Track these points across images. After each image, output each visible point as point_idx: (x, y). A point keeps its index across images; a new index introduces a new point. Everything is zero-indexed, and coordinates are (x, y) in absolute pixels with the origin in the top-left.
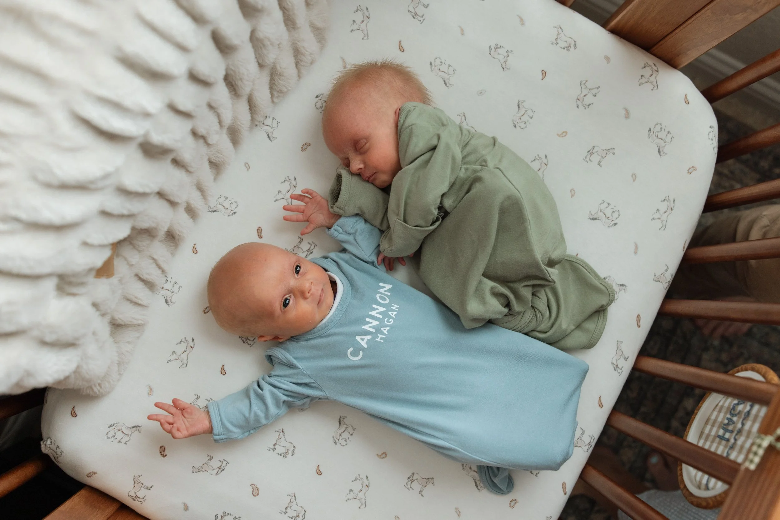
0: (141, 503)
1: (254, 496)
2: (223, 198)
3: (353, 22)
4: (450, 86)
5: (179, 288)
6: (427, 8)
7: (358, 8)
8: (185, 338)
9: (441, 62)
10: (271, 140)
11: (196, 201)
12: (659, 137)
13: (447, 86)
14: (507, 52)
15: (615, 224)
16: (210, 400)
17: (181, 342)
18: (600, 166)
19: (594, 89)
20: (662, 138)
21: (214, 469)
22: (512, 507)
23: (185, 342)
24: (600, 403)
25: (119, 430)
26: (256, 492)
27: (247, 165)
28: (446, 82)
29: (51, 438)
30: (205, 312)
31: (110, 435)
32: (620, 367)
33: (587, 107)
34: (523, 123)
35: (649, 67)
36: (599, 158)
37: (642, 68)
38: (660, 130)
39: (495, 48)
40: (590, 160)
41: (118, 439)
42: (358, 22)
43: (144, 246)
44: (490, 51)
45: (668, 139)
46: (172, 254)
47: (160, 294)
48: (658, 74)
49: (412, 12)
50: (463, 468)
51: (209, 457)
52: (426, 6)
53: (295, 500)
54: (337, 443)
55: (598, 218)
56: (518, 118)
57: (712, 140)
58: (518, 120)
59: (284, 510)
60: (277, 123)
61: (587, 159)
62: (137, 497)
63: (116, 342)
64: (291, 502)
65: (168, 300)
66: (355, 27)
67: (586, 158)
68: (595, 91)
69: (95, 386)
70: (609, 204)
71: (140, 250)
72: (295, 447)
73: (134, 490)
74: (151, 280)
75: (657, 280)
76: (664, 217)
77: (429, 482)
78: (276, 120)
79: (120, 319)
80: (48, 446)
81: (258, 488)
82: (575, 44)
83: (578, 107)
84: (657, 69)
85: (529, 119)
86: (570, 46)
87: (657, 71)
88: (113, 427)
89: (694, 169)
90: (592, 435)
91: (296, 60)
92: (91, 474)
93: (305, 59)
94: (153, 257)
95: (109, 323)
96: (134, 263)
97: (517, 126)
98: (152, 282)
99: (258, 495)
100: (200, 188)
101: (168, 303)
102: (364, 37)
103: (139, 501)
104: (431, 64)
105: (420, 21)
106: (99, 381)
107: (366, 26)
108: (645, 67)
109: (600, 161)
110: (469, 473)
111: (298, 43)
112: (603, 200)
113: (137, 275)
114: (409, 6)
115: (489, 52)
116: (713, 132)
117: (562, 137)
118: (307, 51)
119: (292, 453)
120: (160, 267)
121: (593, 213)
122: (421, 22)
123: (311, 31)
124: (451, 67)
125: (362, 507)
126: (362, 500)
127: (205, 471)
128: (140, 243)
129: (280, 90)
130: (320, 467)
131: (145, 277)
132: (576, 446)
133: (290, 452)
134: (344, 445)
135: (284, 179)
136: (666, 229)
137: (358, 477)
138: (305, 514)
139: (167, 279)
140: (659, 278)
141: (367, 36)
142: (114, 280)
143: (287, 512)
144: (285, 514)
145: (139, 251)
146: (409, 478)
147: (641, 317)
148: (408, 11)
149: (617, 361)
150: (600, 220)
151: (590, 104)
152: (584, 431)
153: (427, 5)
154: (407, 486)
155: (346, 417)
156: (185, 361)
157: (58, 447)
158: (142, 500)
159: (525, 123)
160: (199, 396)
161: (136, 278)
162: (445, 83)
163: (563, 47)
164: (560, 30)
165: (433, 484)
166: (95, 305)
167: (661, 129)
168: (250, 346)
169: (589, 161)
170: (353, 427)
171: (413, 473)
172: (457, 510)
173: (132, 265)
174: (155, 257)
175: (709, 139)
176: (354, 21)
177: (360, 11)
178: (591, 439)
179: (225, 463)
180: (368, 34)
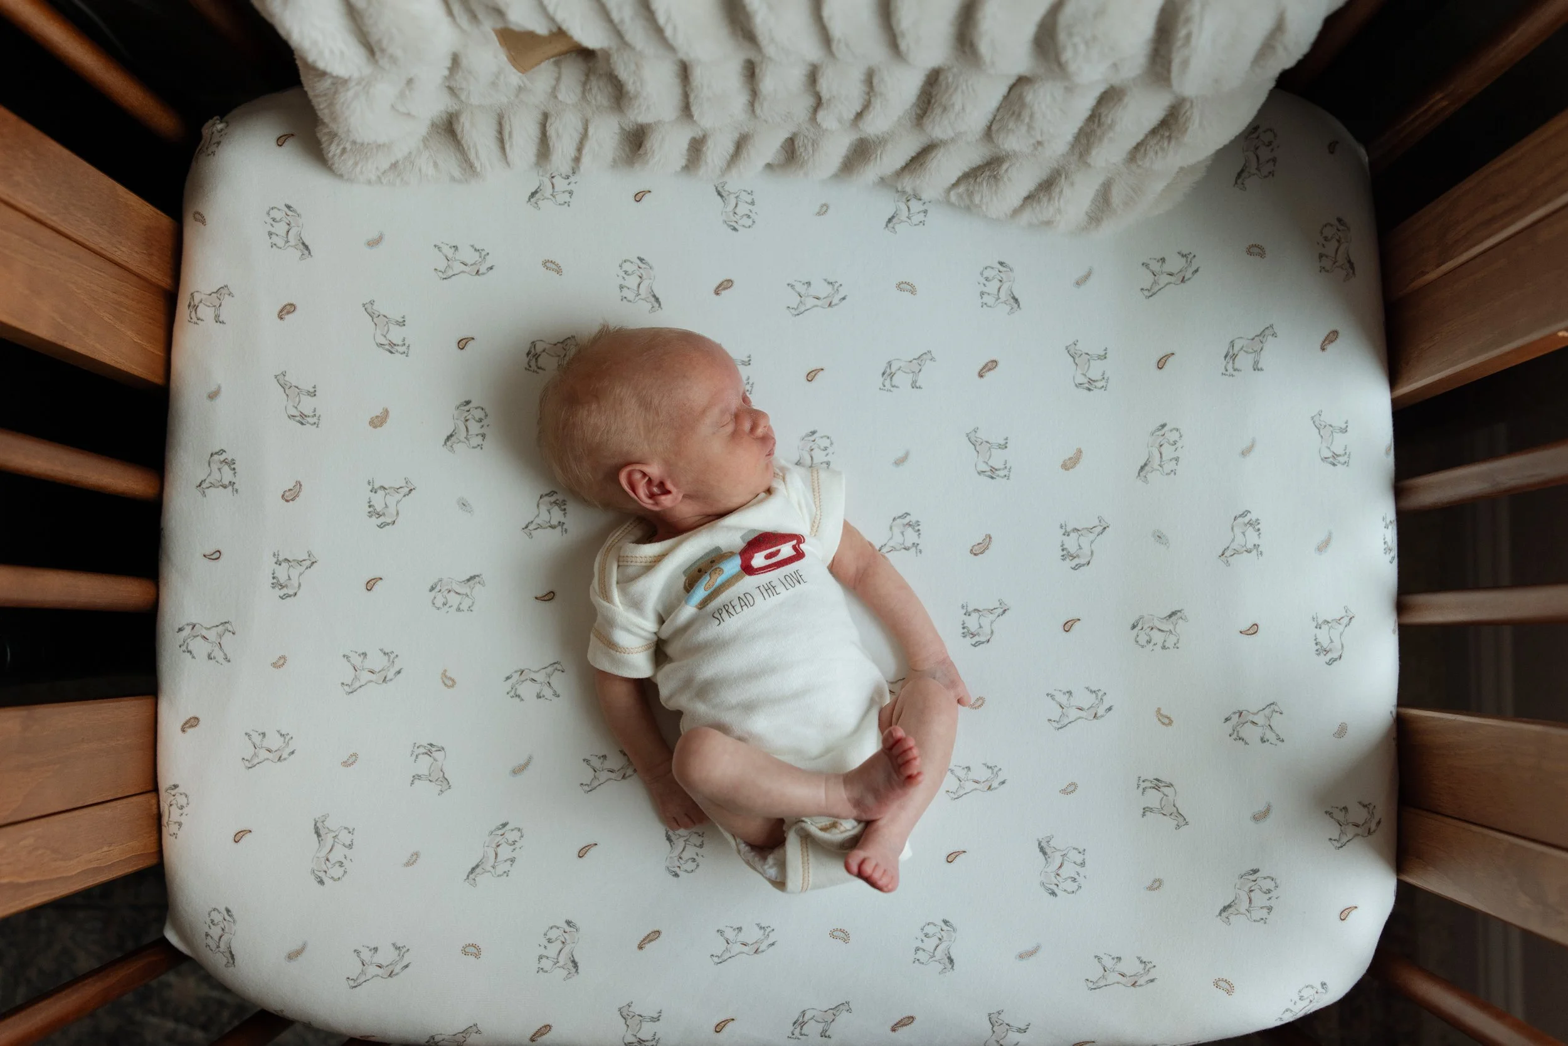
0: (190, 320)
1: (283, 496)
2: (749, 199)
3: (1161, 259)
4: (1143, 478)
5: (566, 202)
6: (1255, 370)
7: (1189, 254)
8: (488, 254)
9: (1175, 443)
10: (887, 226)
11: (717, 151)
12: (1252, 894)
13: (1139, 473)
14: (1256, 546)
15: (1053, 894)
16: (407, 345)
17: (479, 250)
18: (1142, 813)
19: (1275, 732)
20: (1253, 901)
21: (296, 408)
22: (465, 951)
23: (480, 257)
24: (722, 1025)
25: (289, 225)
26: (291, 496)
27: (825, 208)
28: (1147, 468)
29: (227, 126)
30: (547, 264)
31: (274, 213)
32: (805, 1030)
33: (1235, 736)
34: (1148, 638)
35: (1369, 813)
36: (1156, 804)
37: (1360, 803)
38: (1264, 890)
39: (1251, 522)
40: (1144, 789)
41: (273, 230)
42: (1167, 267)
43: (595, 100)
44: (1240, 516)
45: (1257, 914)
46: (614, 161)
47: (541, 178)
48: (1366, 837)
49: (1233, 349)
50: (492, 832)
51: (312, 390)
52: (1256, 368)
53: (307, 568)
54: (433, 592)
55: (1049, 857)
56: (1151, 625)
57: (1301, 998)
58: (1148, 626)
59: (281, 558)
60: (921, 222)
61: (1143, 785)
62: (196, 308)
63: (425, 140)
64: (299, 563)
65: (537, 196)
66: (1155, 266)
67: (1143, 781)
68: (1270, 735)
69: (338, 145)
70: (1083, 864)
71: (586, 96)
72: (393, 524)
73: (204, 297)
74: (551, 145)
75: (993, 1020)
76: (1113, 977)
77: (440, 783)
78: (925, 216)
79: (463, 128)
80: (214, 129)
81: (297, 496)
82: (1335, 660)
83: (1227, 720)
84: (1374, 831)
85: (1160, 645)
86: (1327, 652)
87: (1369, 833)
88: (289, 213)
89: (1229, 989)
90: (659, 1039)
91: (1035, 190)
92: (201, 219)
93: (1045, 205)
94: (589, 126)
95: (448, 113)
96: (560, 97)
97: (1136, 630)
98: (550, 151)
99: (287, 501)
100: (741, 144)
101: (532, 197)
102: (1146, 290)
103: (190, 315)
104: (1163, 426)
105: (1227, 370)
106: (348, 146)
107: (1167, 284)
108: (1365, 806)
109: (1151, 810)
110: (488, 846)
111: (1063, 177)
112: (1084, 850)
113: (546, 116)
114: (1241, 338)
115: (1238, 514)
116: (1317, 992)
117: (1159, 720)
118: (1059, 201)
119: (382, 524)
120: (580, 149)
121: (1052, 843)
122: (1224, 372)
123: (1097, 190)
124: (1177, 464)
125: (347, 688)
126: (358, 682)
127: (287, 395)
128: (595, 90)
129: (972, 192)
130: (380, 582)
131: (551, 131)
132: (625, 1018)
133: (382, 520)
134: (436, 605)
135: (833, 281)
136: (1093, 990)
137: (392, 656)
138: (290, 596)
139: (571, 175)
140: (999, 1024)
141: (1150, 294)
142: (514, 77)
143: (280, 564)
144: (276, 563)
145: (584, 96)
146: (431, 745)
147: (913, 1025)
148: (1232, 342)
149: (812, 1018)
150: (1047, 862)
151: (1243, 740)
152: (659, 1020)
153: (1259, 366)
154: (416, 748)
155: (484, 585)
156: (450, 273)
157: (219, 143)
158: (194, 319)
159: (1149, 642)
160: (404, 325)
161: (540, 117)
162: (1142, 468)
163: (1318, 641)
164: (1345, 621)
165: (441, 793)
166: (456, 61)
167: (1269, 891)
168: (528, 367)
169: (1141, 789)
170: (472, 606)
171: (443, 749)
172: (415, 857)
173: (556, 97)
174: (591, 131)
175: (1300, 992)
176: (1163, 260)
177: (1187, 261)
178: (652, 1041)
179: (315, 420)
180: (1154, 294)
